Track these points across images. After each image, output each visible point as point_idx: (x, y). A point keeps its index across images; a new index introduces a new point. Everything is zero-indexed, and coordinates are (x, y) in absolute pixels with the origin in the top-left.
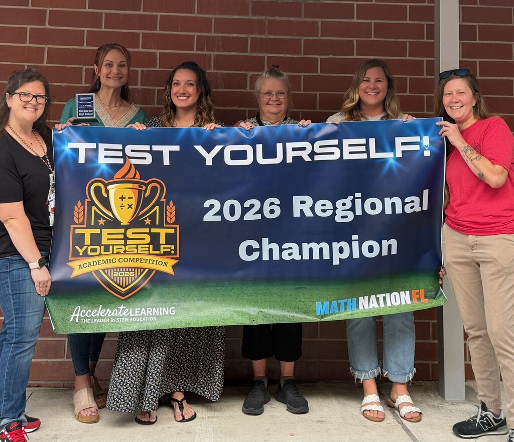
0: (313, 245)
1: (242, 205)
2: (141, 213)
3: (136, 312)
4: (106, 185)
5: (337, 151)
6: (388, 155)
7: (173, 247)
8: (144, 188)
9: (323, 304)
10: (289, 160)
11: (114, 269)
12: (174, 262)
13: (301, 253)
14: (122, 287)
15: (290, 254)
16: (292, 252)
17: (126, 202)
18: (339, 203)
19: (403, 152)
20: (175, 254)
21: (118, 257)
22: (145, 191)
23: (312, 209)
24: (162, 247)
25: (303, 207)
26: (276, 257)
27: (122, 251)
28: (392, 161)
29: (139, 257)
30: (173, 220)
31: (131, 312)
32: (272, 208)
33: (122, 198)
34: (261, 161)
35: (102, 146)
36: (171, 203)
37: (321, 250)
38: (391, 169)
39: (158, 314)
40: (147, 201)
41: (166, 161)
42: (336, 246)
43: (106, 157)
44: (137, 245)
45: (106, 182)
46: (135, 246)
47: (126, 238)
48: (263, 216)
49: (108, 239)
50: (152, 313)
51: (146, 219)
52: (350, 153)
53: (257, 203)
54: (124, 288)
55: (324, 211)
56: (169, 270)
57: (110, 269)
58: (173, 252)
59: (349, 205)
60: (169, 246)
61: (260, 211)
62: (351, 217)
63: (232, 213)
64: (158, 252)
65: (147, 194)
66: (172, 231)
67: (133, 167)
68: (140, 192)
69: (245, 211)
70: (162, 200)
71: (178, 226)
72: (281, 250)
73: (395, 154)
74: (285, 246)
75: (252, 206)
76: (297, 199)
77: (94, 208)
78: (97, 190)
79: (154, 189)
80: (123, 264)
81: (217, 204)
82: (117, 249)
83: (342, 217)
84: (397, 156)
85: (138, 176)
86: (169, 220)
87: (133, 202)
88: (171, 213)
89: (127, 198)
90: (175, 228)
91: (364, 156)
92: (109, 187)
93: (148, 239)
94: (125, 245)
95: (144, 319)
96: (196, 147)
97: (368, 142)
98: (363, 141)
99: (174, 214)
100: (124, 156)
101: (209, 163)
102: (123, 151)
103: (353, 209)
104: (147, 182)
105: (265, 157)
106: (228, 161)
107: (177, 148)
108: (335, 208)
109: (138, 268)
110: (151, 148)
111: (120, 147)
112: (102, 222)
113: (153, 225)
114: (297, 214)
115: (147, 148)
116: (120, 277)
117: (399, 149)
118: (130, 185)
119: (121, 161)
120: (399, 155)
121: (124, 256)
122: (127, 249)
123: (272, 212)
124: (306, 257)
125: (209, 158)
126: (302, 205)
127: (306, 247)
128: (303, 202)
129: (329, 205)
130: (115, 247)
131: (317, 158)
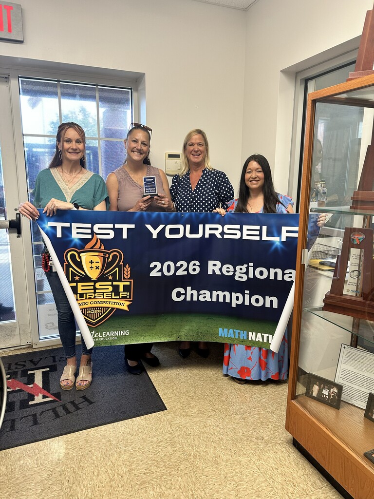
0: (220, 293)
1: (175, 265)
2: (106, 272)
3: (103, 334)
4: (79, 253)
5: (238, 232)
6: (276, 239)
7: (128, 294)
8: (107, 256)
9: (223, 330)
10: (207, 236)
11: (87, 308)
12: (129, 303)
13: (211, 297)
14: (93, 320)
15: (204, 297)
16: (206, 296)
17: (94, 265)
18: (238, 268)
19: (287, 237)
20: (130, 298)
21: (90, 301)
22: (108, 258)
23: (221, 270)
24: (121, 293)
25: (214, 268)
26: (195, 299)
27: (92, 297)
28: (278, 244)
29: (105, 300)
30: (129, 277)
31: (100, 335)
32: (194, 268)
33: (92, 262)
34: (188, 235)
35: (74, 225)
36: (127, 266)
37: (224, 296)
38: (276, 249)
39: (117, 335)
40: (110, 264)
41: (125, 236)
42: (234, 295)
43: (77, 233)
44: (103, 293)
45: (79, 251)
46: (102, 294)
47: (95, 289)
48: (188, 272)
49: (82, 290)
50: (114, 334)
51: (109, 276)
52: (247, 235)
53: (185, 264)
54: (94, 320)
55: (228, 272)
56: (125, 308)
57: (85, 309)
58: (128, 297)
59: (244, 270)
60: (126, 293)
61: (187, 269)
62: (245, 278)
63: (169, 270)
64: (118, 297)
65: (109, 260)
66: (128, 283)
67: (99, 241)
68: (104, 258)
69: (177, 269)
70: (121, 264)
71: (132, 280)
72: (199, 295)
73: (281, 239)
74: (201, 292)
75: (182, 265)
76: (211, 263)
77: (71, 269)
78: (73, 256)
79: (115, 257)
80: (94, 305)
81: (159, 265)
82: (89, 295)
83: (240, 277)
84: (282, 240)
85: (103, 247)
86: (125, 277)
87: (100, 265)
88: (127, 272)
89: (95, 262)
90: (130, 282)
91: (258, 238)
92: (81, 255)
93: (111, 289)
94: (95, 293)
95: (109, 339)
96: (146, 225)
97: (261, 228)
98: (258, 227)
99: (129, 273)
100: (93, 233)
101: (155, 236)
102: (92, 229)
103: (247, 273)
104: (109, 252)
105: (191, 233)
106: (168, 235)
107: (133, 226)
108: (235, 271)
109: (104, 308)
110: (114, 226)
111: (89, 226)
112: (77, 278)
113: (114, 280)
114: (210, 272)
115: (111, 226)
116: (91, 314)
117: (284, 235)
118: (97, 254)
119: (90, 237)
120: (284, 239)
121: (94, 300)
122: (96, 296)
123: (194, 270)
124: (214, 299)
125: (155, 233)
126: (214, 267)
127: (215, 293)
128: (215, 265)
129: (232, 268)
130: (88, 295)
131: (226, 236)
